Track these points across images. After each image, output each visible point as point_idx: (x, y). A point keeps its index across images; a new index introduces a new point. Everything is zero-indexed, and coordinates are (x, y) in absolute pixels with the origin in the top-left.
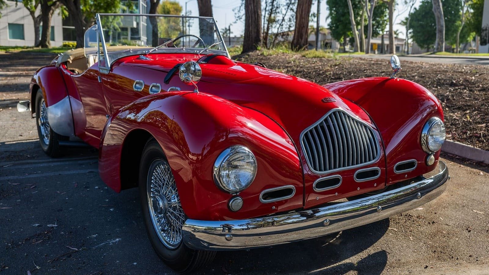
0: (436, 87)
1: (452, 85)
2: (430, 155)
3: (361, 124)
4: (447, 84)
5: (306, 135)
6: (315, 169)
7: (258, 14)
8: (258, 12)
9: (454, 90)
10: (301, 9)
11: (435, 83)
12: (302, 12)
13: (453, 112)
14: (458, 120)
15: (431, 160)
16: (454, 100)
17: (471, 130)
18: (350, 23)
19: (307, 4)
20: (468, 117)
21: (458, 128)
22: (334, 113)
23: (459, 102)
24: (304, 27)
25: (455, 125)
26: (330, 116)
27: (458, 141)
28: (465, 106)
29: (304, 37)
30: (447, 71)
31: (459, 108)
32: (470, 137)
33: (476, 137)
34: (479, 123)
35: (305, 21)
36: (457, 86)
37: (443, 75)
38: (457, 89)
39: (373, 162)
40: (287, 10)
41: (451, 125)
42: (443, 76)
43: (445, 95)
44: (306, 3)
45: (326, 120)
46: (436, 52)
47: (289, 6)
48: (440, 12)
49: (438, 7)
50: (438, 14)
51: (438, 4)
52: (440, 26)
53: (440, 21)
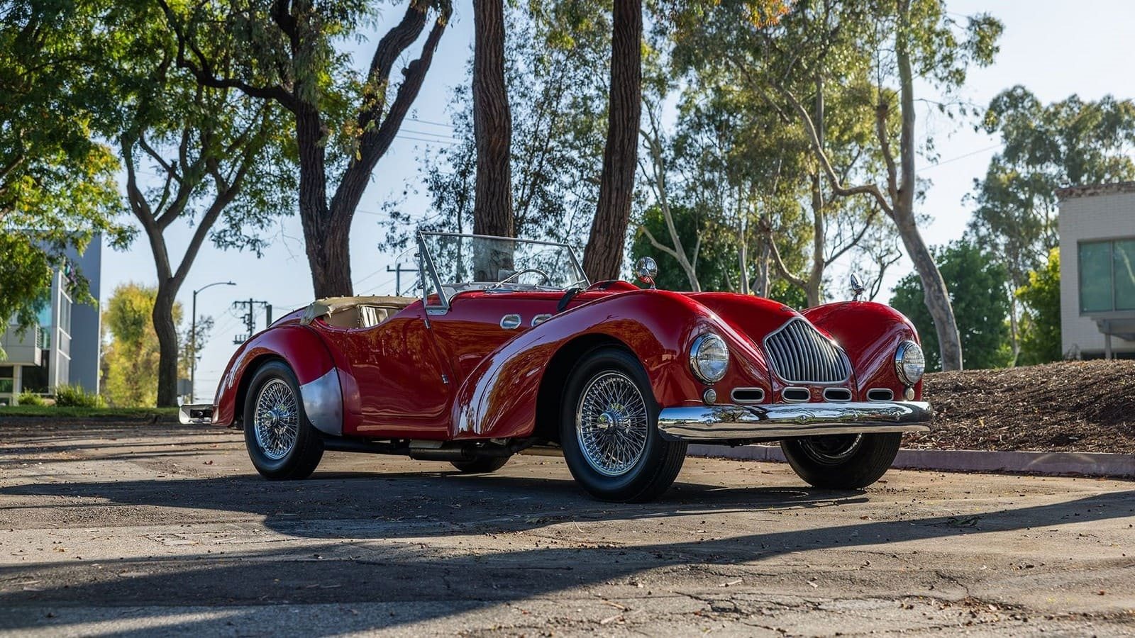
1: (957, 389)
2: (909, 387)
3: (826, 340)
5: (768, 341)
6: (782, 375)
9: (960, 396)
11: (927, 389)
13: (958, 421)
14: (966, 429)
15: (910, 391)
16: (960, 407)
17: (984, 436)
20: (981, 422)
21: (965, 436)
22: (796, 322)
23: (968, 409)
25: (961, 434)
26: (792, 324)
27: (964, 449)
28: (978, 412)
30: (949, 374)
31: (968, 416)
32: (984, 443)
33: (992, 441)
34: (1000, 427)
38: (965, 394)
39: (843, 381)
41: (955, 435)
43: (945, 403)
45: (788, 328)
48: (946, 308)
49: (937, 294)
50: (941, 312)
51: (936, 288)
52: (947, 345)
53: (948, 331)
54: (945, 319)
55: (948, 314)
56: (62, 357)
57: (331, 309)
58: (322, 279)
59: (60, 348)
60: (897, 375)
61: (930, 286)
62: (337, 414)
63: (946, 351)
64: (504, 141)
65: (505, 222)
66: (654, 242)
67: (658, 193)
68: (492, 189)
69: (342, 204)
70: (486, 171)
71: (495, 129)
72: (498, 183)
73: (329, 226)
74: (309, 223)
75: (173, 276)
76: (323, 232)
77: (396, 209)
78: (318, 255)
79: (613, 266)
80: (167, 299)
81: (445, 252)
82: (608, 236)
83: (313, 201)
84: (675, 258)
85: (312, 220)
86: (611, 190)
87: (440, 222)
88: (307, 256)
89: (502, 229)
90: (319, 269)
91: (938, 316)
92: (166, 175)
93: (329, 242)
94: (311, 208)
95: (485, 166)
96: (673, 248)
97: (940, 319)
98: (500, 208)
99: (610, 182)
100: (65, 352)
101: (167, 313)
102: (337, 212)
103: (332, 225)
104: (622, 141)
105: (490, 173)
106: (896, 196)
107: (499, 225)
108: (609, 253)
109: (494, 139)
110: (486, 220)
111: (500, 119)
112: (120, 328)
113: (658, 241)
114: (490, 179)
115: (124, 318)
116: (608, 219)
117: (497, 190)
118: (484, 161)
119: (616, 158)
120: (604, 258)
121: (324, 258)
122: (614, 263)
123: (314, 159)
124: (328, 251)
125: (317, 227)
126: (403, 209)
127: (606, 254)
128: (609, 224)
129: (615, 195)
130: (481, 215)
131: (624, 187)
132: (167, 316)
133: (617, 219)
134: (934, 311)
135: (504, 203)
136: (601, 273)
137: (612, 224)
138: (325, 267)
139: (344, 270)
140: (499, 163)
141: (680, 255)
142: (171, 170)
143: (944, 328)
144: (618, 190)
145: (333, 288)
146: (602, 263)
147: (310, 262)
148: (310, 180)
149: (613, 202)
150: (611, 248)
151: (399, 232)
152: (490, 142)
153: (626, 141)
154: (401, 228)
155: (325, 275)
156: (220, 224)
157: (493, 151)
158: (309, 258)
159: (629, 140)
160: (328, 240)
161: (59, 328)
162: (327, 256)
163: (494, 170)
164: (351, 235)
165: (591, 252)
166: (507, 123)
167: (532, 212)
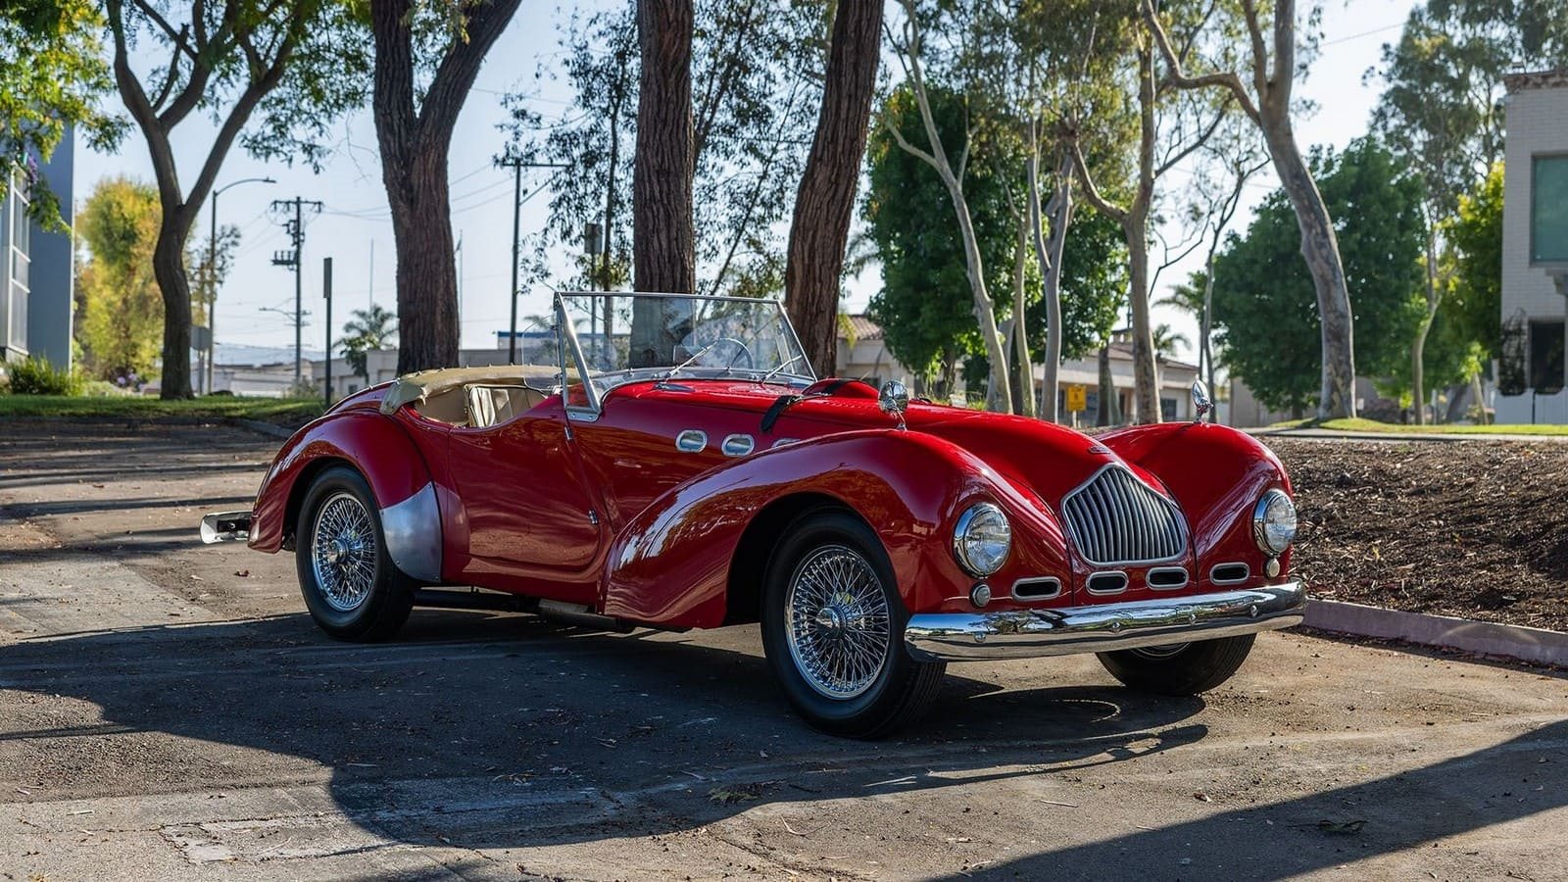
0: (1302, 491)
1: (1343, 483)
2: (1272, 558)
3: (1152, 494)
4: (1328, 482)
5: (1069, 502)
6: (1087, 555)
7: (684, 268)
8: (682, 260)
9: (1347, 496)
10: (806, 248)
11: (1298, 480)
12: (812, 258)
13: (1342, 545)
14: (1353, 561)
15: (1274, 568)
16: (1346, 517)
17: (1380, 577)
18: (968, 294)
19: (831, 227)
20: (1376, 551)
21: (1351, 576)
22: (1110, 470)
23: (1358, 523)
24: (819, 312)
25: (1345, 571)
26: (1104, 474)
27: (1349, 601)
28: (1371, 530)
29: (821, 351)
30: (1332, 451)
31: (1357, 536)
32: (1378, 591)
33: (1391, 590)
34: (1402, 563)
35: (824, 292)
36: (1355, 485)
37: (1321, 459)
38: (1354, 494)
39: (1175, 557)
40: (733, 242)
41: (1336, 572)
42: (1318, 464)
43: (1325, 508)
44: (827, 222)
45: (1098, 481)
46: (1327, 420)
47: (740, 231)
48: (1332, 261)
49: (1320, 239)
50: (1325, 266)
51: (1319, 230)
52: (1332, 316)
53: (1333, 293)
54: (1330, 277)
55: (1334, 269)
56: (17, 289)
57: (426, 391)
58: (406, 220)
59: (14, 277)
60: (1255, 539)
61: (1309, 227)
62: (433, 551)
63: (1330, 324)
64: (681, 43)
65: (681, 165)
66: (902, 142)
67: (909, 67)
68: (663, 115)
69: (437, 110)
70: (655, 87)
71: (670, 24)
72: (671, 106)
73: (418, 143)
74: (389, 137)
75: (184, 202)
76: (408, 151)
77: (521, 105)
78: (402, 186)
79: (841, 212)
80: (175, 237)
81: (592, 175)
82: (833, 167)
83: (394, 103)
84: (932, 167)
85: (391, 131)
86: (839, 96)
87: (586, 128)
88: (384, 186)
89: (677, 175)
90: (403, 207)
91: (1320, 272)
92: (173, 45)
93: (417, 165)
94: (390, 114)
95: (653, 80)
96: (930, 151)
97: (1322, 276)
98: (675, 143)
99: (839, 84)
100: (22, 282)
101: (175, 260)
102: (429, 123)
103: (422, 141)
104: (860, 21)
105: (659, 94)
106: (1265, 91)
107: (672, 169)
108: (836, 191)
109: (666, 41)
110: (653, 161)
111: (677, 9)
112: (102, 245)
113: (908, 141)
114: (660, 101)
115: (108, 229)
116: (834, 141)
117: (670, 116)
118: (652, 72)
119: (848, 48)
120: (827, 198)
121: (411, 190)
122: (843, 205)
123: (397, 38)
124: (416, 180)
125: (400, 145)
126: (532, 107)
127: (830, 194)
128: (835, 148)
129: (846, 104)
130: (645, 153)
131: (860, 93)
132: (175, 263)
133: (848, 140)
134: (1315, 264)
135: (681, 136)
136: (822, 223)
137: (840, 149)
138: (412, 204)
139: (440, 211)
140: (673, 76)
141: (939, 162)
142: (180, 39)
143: (1329, 291)
144: (850, 96)
145: (424, 236)
146: (824, 207)
147: (389, 194)
148: (390, 70)
149: (843, 116)
150: (837, 185)
151: (524, 139)
152: (660, 44)
153: (864, 23)
154: (528, 134)
155: (412, 216)
156: (257, 122)
157: (666, 56)
158: (387, 189)
159: (869, 20)
160: (416, 162)
161: (12, 247)
162: (416, 188)
163: (666, 82)
164: (451, 156)
165: (808, 190)
166: (686, 16)
167: (724, 117)
